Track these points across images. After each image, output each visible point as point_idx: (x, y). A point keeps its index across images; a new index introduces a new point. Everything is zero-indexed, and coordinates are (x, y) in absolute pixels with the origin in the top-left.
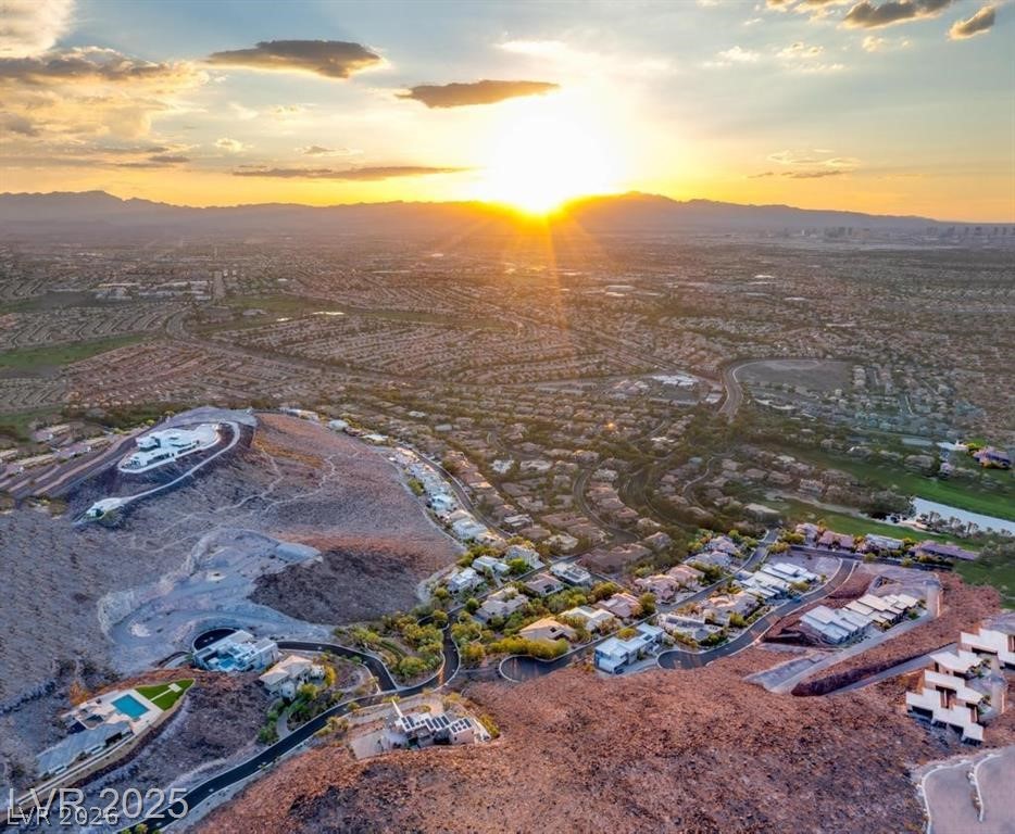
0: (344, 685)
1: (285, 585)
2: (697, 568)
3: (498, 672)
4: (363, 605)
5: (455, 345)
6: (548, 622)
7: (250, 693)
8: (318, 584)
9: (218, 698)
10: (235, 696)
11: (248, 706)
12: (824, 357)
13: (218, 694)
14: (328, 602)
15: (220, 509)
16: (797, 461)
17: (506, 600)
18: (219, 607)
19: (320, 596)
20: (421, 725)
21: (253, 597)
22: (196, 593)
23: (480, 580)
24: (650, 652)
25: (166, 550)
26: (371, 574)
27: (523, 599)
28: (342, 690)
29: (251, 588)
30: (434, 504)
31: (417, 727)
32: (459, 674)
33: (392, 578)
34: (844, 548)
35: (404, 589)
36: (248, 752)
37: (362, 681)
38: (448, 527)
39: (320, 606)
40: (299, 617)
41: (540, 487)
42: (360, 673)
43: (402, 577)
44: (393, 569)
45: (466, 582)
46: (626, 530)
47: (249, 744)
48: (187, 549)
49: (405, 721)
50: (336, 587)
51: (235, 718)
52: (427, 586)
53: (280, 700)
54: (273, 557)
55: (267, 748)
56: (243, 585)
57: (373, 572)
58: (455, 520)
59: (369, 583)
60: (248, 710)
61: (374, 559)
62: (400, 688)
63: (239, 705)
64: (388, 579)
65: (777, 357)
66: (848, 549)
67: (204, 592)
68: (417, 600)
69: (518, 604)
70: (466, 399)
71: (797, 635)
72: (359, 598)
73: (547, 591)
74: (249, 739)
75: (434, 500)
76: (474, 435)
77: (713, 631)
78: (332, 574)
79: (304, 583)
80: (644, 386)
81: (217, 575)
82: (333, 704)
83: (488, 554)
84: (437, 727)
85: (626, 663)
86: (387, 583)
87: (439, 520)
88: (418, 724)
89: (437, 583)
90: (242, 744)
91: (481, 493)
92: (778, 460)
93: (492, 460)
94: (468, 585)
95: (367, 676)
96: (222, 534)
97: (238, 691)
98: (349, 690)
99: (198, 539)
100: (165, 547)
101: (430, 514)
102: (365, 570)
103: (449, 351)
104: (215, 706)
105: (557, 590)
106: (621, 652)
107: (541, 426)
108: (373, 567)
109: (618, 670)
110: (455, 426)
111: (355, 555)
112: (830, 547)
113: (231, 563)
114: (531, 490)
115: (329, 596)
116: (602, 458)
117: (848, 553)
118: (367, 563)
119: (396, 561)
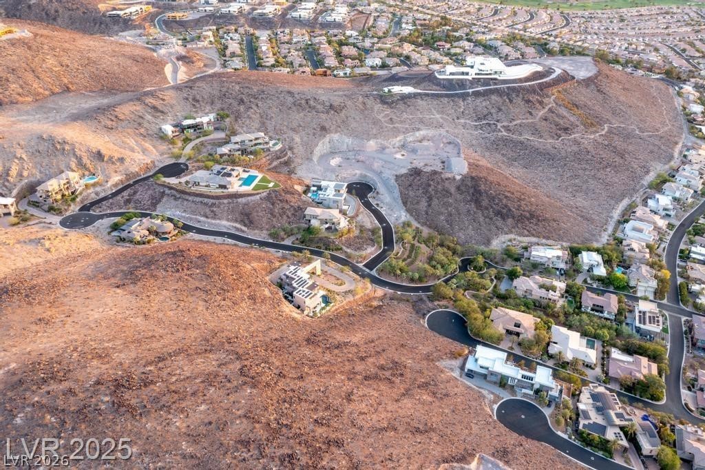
1: (419, 180)
4: (447, 221)
7: (296, 212)
8: (436, 192)
9: (279, 202)
10: (287, 207)
11: (288, 216)
13: (280, 200)
14: (429, 205)
15: (462, 121)
17: (541, 287)
18: (381, 172)
19: (430, 199)
20: (295, 277)
21: (398, 177)
22: (378, 158)
24: (515, 389)
25: (394, 127)
26: (479, 206)
28: (343, 248)
29: (404, 171)
32: (417, 295)
33: (491, 219)
35: (490, 230)
36: (262, 236)
37: (364, 253)
38: (625, 221)
39: (423, 204)
40: (405, 203)
42: (371, 249)
43: (500, 223)
44: (498, 213)
45: (542, 257)
47: (264, 231)
48: (406, 131)
49: (295, 269)
50: (445, 200)
51: (275, 216)
52: (510, 241)
53: (306, 226)
54: (443, 162)
55: (272, 241)
56: (402, 167)
57: (481, 206)
58: (641, 220)
59: (469, 211)
60: (285, 217)
61: (492, 199)
62: (374, 273)
63: (284, 213)
64: (487, 217)
67: (382, 160)
68: (488, 242)
69: (548, 296)
72: (451, 215)
74: (267, 230)
78: (453, 190)
79: (430, 185)
81: (403, 155)
82: (329, 249)
84: (298, 284)
85: (485, 376)
86: (481, 219)
89: (523, 244)
90: (261, 229)
96: (440, 135)
97: (292, 206)
98: (349, 251)
99: (419, 130)
100: (396, 125)
101: (630, 205)
102: (477, 202)
104: (273, 204)
105: (606, 315)
108: (485, 203)
109: (470, 374)
111: (483, 187)
113: (419, 153)
115: (435, 202)
118: (485, 198)
119: (510, 210)
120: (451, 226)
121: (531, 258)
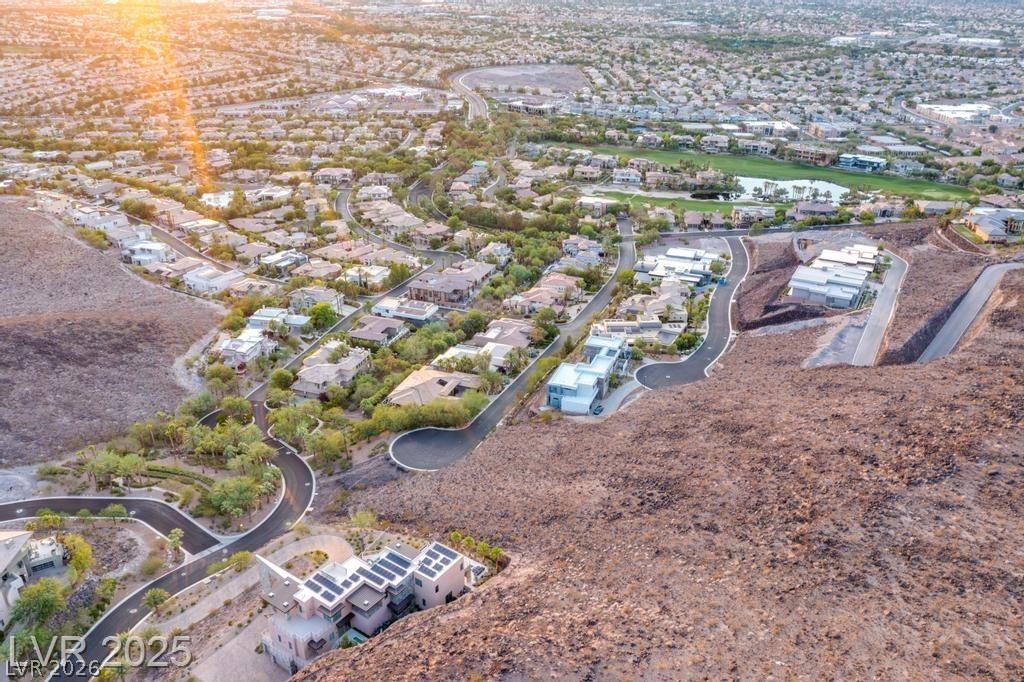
0: (111, 563)
2: (570, 273)
3: (393, 465)
4: (81, 417)
5: (69, 74)
6: (423, 376)
12: (548, 62)
14: (6, 428)
16: (595, 154)
17: (334, 360)
20: (355, 585)
23: (271, 345)
24: (622, 373)
26: (80, 361)
27: (360, 354)
28: (111, 575)
30: (135, 258)
31: (347, 591)
32: (321, 488)
33: (122, 363)
34: (717, 226)
35: (151, 376)
37: (144, 548)
38: (177, 284)
41: (289, 218)
42: (131, 534)
43: (138, 359)
44: (117, 349)
45: (253, 349)
46: (442, 250)
49: (317, 589)
50: (14, 395)
52: (189, 365)
57: (82, 359)
58: (185, 271)
59: (80, 378)
61: (76, 337)
62: (226, 540)
64: (115, 365)
65: (498, 64)
66: (722, 226)
68: (182, 391)
69: (359, 361)
70: (115, 131)
71: (791, 308)
72: (68, 406)
73: (389, 338)
75: (133, 252)
76: (154, 170)
77: (679, 330)
80: (363, 100)
82: (101, 608)
83: (269, 304)
84: (392, 578)
85: (599, 396)
86: (114, 372)
87: (157, 276)
88: (346, 584)
89: (203, 359)
91: (206, 233)
92: (574, 154)
93: (199, 194)
94: (257, 353)
95: (149, 536)
98: (125, 570)
101: (135, 272)
102: (66, 358)
103: (63, 81)
105: (403, 332)
106: (590, 381)
107: (250, 150)
108: (78, 350)
109: (596, 410)
110: (118, 162)
111: (35, 335)
112: (700, 228)
114: (277, 222)
116: (357, 175)
117: (724, 230)
118: (65, 345)
119: (118, 335)
120: (99, 417)
121: (248, 359)
